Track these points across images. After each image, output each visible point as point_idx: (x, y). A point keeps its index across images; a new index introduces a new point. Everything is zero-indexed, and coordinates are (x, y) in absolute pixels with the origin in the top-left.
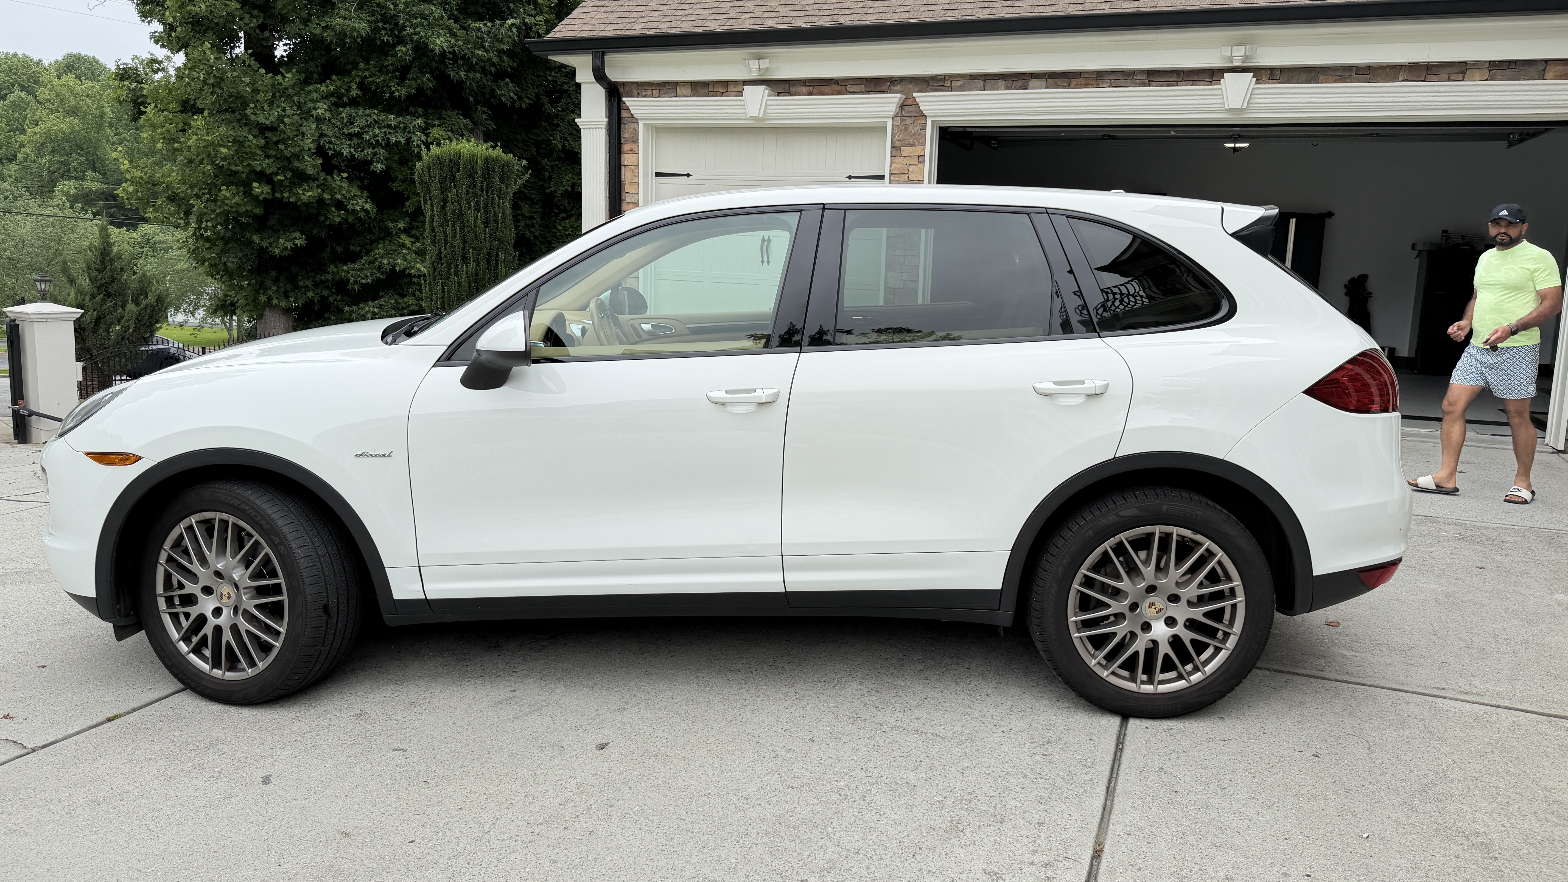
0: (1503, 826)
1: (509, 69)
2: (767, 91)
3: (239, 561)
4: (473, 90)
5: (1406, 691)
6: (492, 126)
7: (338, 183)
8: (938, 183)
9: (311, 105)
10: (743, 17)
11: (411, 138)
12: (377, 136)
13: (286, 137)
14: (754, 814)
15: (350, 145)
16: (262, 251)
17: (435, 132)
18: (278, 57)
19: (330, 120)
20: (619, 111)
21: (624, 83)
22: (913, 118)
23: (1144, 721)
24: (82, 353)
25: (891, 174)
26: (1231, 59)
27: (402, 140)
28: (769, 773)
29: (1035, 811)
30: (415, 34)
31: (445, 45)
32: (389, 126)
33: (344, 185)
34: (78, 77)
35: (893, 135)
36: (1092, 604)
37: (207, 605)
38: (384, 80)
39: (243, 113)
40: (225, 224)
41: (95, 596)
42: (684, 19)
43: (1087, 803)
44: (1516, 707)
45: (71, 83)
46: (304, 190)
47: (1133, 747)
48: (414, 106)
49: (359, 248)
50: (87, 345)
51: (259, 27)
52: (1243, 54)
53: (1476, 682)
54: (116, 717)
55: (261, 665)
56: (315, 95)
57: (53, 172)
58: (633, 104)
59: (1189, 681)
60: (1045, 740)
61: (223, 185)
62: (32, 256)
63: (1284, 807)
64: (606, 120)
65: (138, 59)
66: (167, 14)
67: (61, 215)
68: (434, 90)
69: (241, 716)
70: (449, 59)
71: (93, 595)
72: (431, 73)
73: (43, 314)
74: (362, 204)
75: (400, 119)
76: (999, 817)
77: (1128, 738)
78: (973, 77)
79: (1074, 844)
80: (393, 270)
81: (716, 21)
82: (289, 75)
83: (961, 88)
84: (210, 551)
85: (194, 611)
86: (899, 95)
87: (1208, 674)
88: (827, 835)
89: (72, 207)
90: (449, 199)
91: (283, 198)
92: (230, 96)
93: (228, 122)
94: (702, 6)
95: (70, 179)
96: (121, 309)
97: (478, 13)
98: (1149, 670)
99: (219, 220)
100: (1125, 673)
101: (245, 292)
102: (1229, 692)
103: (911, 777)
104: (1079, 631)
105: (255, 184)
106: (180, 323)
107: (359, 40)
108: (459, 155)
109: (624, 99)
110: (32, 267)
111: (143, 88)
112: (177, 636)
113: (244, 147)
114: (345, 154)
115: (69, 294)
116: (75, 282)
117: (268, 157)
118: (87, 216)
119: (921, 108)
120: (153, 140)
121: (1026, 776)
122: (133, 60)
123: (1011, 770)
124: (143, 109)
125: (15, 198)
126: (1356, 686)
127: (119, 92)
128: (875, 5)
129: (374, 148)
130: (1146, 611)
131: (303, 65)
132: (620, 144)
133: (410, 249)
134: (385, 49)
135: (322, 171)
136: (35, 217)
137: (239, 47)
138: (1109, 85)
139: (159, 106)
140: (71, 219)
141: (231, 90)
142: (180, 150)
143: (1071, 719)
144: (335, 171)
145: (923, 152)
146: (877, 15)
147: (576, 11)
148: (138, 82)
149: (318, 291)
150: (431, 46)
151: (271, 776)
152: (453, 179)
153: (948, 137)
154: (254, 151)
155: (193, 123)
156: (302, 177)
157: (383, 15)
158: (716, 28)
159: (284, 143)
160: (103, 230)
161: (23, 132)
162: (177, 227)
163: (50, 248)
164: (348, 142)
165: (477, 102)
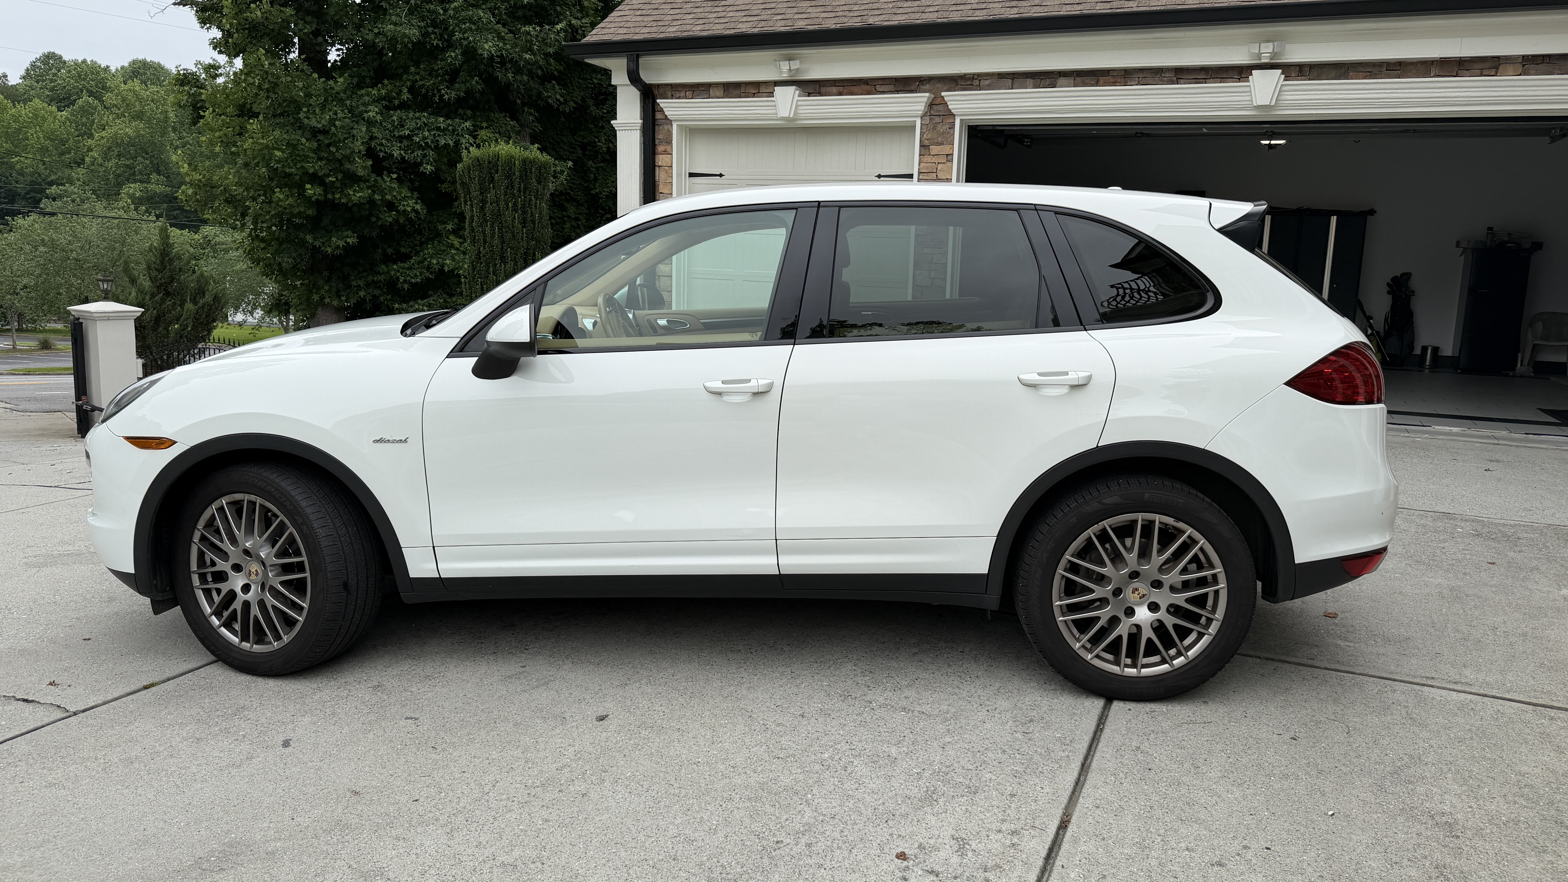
0: (1470, 807)
1: (556, 73)
2: (797, 92)
3: (266, 540)
4: (520, 93)
5: (1394, 680)
6: (538, 128)
7: (388, 183)
8: (966, 181)
9: (362, 108)
10: (774, 18)
11: (459, 140)
12: (426, 138)
13: (337, 140)
14: (739, 781)
15: (400, 147)
16: (315, 250)
17: (483, 134)
18: (332, 61)
19: (381, 123)
20: (654, 111)
21: (658, 86)
22: (941, 117)
23: (1127, 703)
24: (142, 350)
25: (920, 173)
26: (1259, 56)
27: (451, 143)
28: (758, 744)
29: (1009, 784)
30: (465, 39)
31: (493, 50)
32: (438, 128)
33: (393, 185)
34: (144, 82)
35: (922, 134)
36: (1078, 589)
37: (237, 582)
38: (434, 84)
39: (296, 117)
40: (280, 225)
41: (133, 571)
42: (716, 21)
43: (1060, 777)
44: (1504, 696)
45: (137, 88)
46: (355, 191)
47: (1113, 727)
48: (463, 108)
49: (410, 249)
50: (147, 342)
51: (313, 33)
52: (1271, 51)
53: (1467, 672)
54: (152, 685)
55: (286, 639)
56: (367, 98)
57: (119, 176)
58: (669, 107)
59: (1172, 665)
60: (1028, 719)
61: (277, 187)
62: (98, 257)
63: (1255, 785)
64: (641, 121)
65: (201, 64)
66: (224, 21)
67: (126, 217)
68: (482, 93)
69: (267, 686)
70: (497, 63)
71: (132, 570)
72: (480, 76)
73: (105, 312)
74: (411, 204)
75: (449, 121)
76: (973, 788)
77: (1110, 719)
78: (1001, 76)
79: (1043, 815)
80: (441, 270)
81: (747, 24)
82: (341, 80)
83: (989, 87)
84: (239, 530)
85: (225, 587)
86: (927, 94)
87: (1191, 659)
88: (806, 802)
89: (136, 209)
90: (489, 200)
91: (334, 199)
92: (285, 101)
93: (282, 126)
94: (735, 8)
95: (135, 181)
96: (179, 308)
97: (525, 17)
98: (1132, 653)
99: (274, 221)
100: (1110, 657)
101: (299, 291)
102: (1212, 676)
103: (894, 751)
104: (1063, 615)
105: (308, 186)
106: (239, 322)
107: (410, 45)
108: (497, 156)
109: (658, 101)
110: (96, 267)
111: (201, 94)
112: (209, 610)
113: (298, 150)
114: (395, 155)
115: (130, 294)
116: (136, 282)
117: (320, 159)
118: (150, 218)
119: (950, 107)
120: (211, 143)
121: (1004, 751)
122: (196, 65)
123: (990, 745)
124: (202, 113)
125: (83, 201)
126: (1345, 674)
127: (180, 96)
128: (905, 6)
129: (423, 150)
130: (1129, 596)
131: (356, 69)
132: (654, 146)
133: (459, 250)
134: (434, 53)
135: (372, 172)
136: (100, 219)
137: (294, 52)
138: (1137, 83)
139: (217, 110)
140: (135, 222)
141: (285, 95)
142: (237, 154)
143: (1056, 700)
144: (385, 172)
145: (951, 150)
146: (906, 16)
147: (613, 14)
148: (197, 87)
149: (370, 290)
150: (480, 51)
151: (290, 740)
152: (492, 180)
153: (980, 135)
154: (307, 153)
155: (249, 127)
156: (352, 179)
157: (433, 21)
158: (748, 30)
159: (335, 146)
160: (163, 232)
161: (91, 136)
162: (234, 228)
163: (114, 249)
164: (399, 145)
165: (524, 104)
